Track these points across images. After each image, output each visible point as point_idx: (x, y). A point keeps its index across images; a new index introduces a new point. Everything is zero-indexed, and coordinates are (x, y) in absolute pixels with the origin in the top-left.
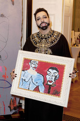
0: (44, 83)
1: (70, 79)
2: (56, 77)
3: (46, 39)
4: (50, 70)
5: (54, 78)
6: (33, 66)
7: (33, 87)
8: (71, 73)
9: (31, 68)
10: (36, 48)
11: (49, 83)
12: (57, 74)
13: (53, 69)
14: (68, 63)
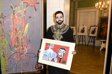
0: (57, 57)
1: (73, 55)
2: (64, 53)
3: (60, 29)
4: (61, 50)
5: (63, 54)
6: (51, 47)
7: (51, 59)
8: (73, 51)
9: (50, 48)
10: (54, 34)
11: (60, 57)
12: (64, 52)
13: (62, 49)
14: (72, 46)
